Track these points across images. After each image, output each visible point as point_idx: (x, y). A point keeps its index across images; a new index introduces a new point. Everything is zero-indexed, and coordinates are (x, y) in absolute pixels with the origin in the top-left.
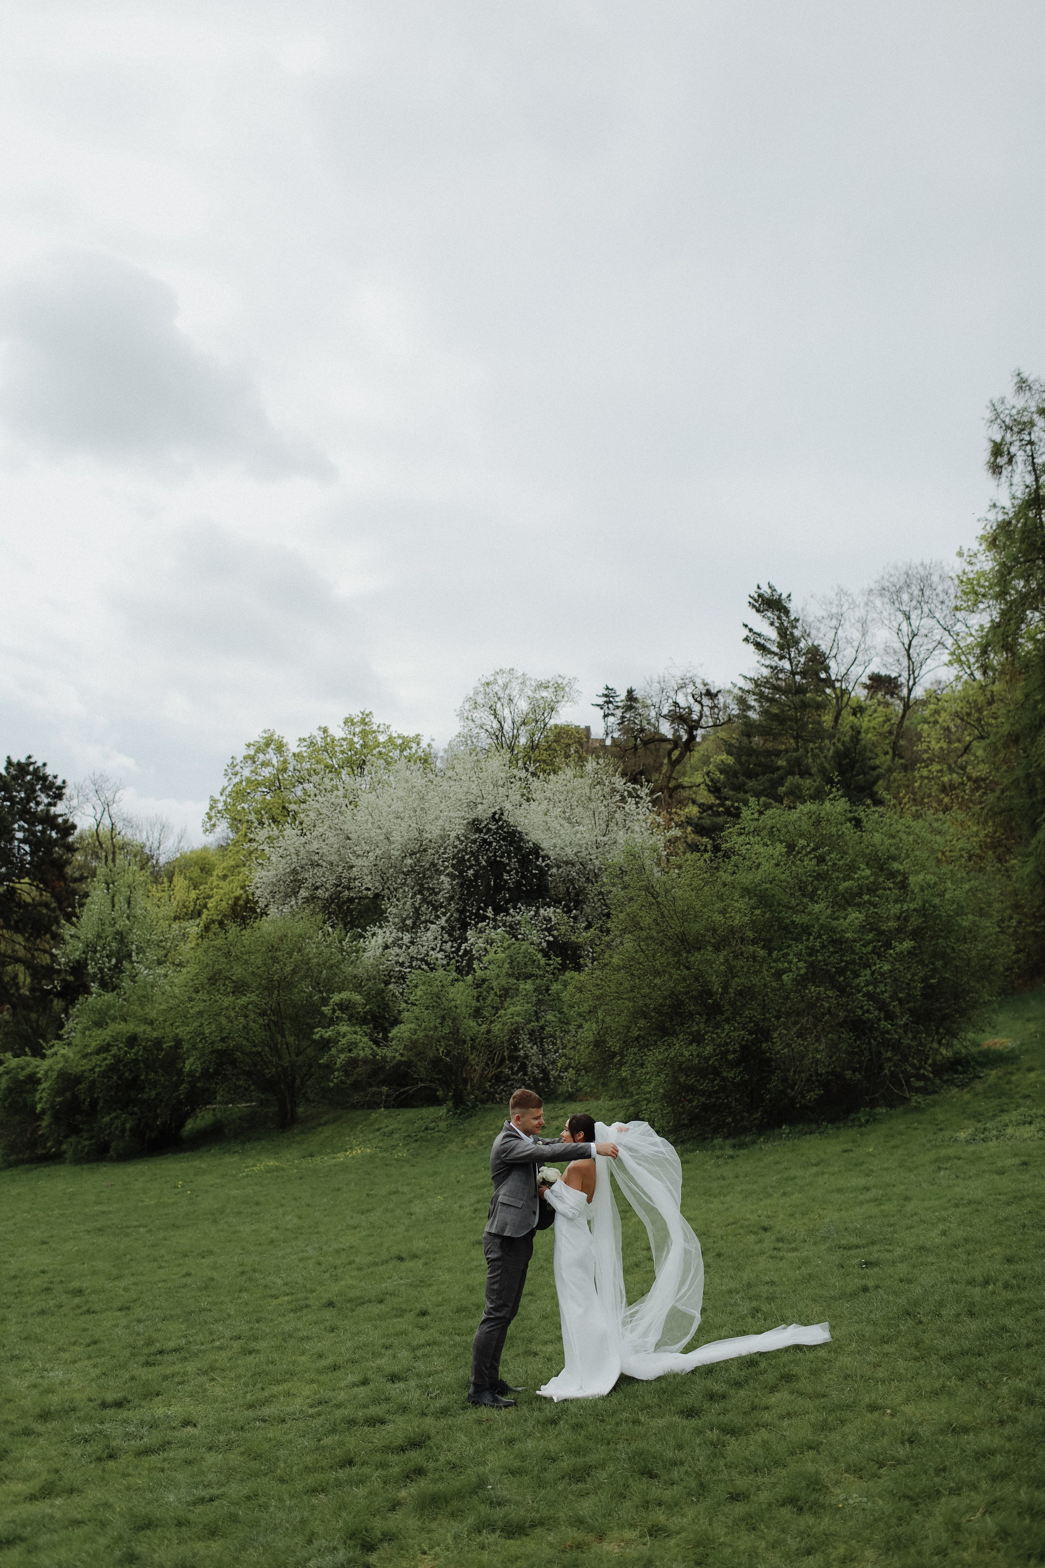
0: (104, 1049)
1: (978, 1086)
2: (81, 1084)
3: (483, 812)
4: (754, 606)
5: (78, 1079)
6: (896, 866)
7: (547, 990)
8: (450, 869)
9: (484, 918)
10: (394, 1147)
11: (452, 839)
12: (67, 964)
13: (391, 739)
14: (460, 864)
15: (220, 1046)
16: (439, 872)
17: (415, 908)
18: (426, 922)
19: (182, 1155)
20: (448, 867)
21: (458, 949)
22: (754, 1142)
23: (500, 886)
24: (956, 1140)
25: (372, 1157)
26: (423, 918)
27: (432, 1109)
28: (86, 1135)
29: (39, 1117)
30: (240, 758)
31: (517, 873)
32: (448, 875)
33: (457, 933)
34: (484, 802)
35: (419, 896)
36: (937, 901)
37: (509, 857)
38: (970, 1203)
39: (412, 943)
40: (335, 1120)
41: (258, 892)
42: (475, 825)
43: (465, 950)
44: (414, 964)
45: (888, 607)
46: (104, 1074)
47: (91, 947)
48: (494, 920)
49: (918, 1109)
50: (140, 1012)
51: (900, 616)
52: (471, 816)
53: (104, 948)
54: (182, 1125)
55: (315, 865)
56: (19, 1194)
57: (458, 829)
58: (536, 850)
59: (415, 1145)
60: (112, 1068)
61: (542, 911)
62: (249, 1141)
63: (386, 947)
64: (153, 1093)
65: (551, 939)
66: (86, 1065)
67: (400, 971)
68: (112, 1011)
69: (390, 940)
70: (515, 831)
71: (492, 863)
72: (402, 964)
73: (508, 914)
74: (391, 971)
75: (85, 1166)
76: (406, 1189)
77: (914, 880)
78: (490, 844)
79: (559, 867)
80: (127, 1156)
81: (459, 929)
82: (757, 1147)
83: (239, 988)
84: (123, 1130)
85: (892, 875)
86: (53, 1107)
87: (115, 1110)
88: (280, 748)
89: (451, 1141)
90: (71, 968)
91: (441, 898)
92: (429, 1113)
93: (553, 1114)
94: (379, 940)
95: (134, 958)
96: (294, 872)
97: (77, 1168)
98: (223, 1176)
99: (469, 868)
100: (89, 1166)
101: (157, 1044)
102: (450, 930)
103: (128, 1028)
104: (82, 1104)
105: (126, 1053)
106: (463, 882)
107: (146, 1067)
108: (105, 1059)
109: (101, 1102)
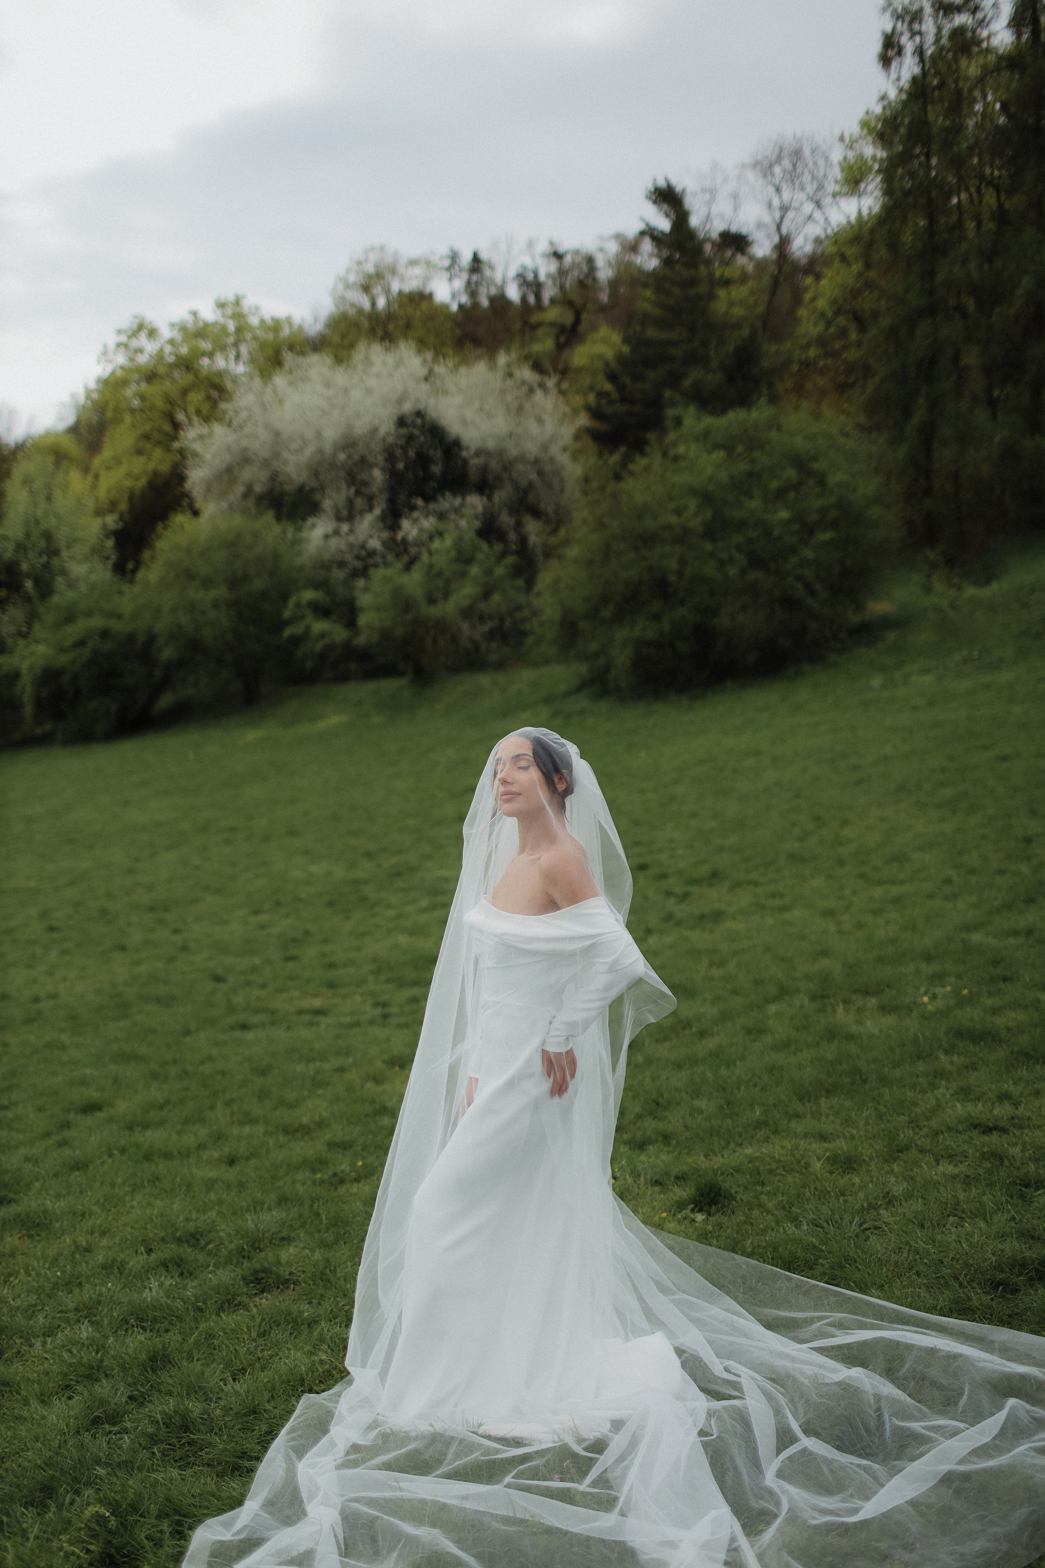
0: (81, 643)
2: (63, 676)
4: (651, 199)
5: (60, 673)
6: (815, 466)
7: (491, 573)
8: (382, 463)
9: (413, 508)
10: (369, 714)
11: (381, 435)
13: (262, 321)
14: (390, 457)
15: (192, 635)
16: (371, 466)
17: (349, 499)
18: (361, 511)
19: (164, 732)
20: (379, 461)
21: (396, 536)
22: (704, 696)
23: (428, 476)
24: (872, 688)
25: (353, 724)
26: (357, 509)
27: (391, 680)
28: (71, 720)
30: (112, 345)
31: (441, 465)
32: (378, 468)
33: (389, 522)
34: (409, 397)
35: (352, 489)
36: (851, 498)
37: (435, 450)
39: (350, 532)
40: (297, 695)
41: (195, 489)
42: (401, 422)
43: (401, 537)
45: (760, 180)
46: (85, 667)
47: (21, 546)
48: (426, 509)
49: (835, 665)
51: (771, 190)
52: (398, 412)
53: (33, 547)
54: (154, 705)
55: (248, 460)
57: (387, 427)
58: (457, 442)
59: (388, 712)
60: (91, 660)
61: (468, 499)
62: (223, 716)
63: (327, 537)
64: (133, 680)
65: (479, 525)
66: (64, 659)
67: (341, 558)
68: (79, 607)
69: (330, 531)
70: (438, 426)
71: (419, 455)
72: (343, 553)
73: (438, 502)
74: (332, 558)
76: (412, 746)
77: (832, 481)
78: (417, 438)
79: (478, 457)
80: (111, 736)
81: (391, 518)
82: (708, 699)
83: (207, 583)
84: (109, 714)
85: (811, 474)
86: (37, 696)
87: (99, 697)
88: (152, 333)
89: (421, 707)
91: (374, 489)
92: (389, 685)
94: (319, 531)
95: (64, 554)
96: (228, 468)
97: (68, 749)
99: (400, 461)
101: (131, 637)
102: (383, 518)
103: (97, 622)
104: (67, 693)
105: (101, 646)
106: (394, 473)
107: (123, 657)
108: (84, 653)
109: (85, 690)
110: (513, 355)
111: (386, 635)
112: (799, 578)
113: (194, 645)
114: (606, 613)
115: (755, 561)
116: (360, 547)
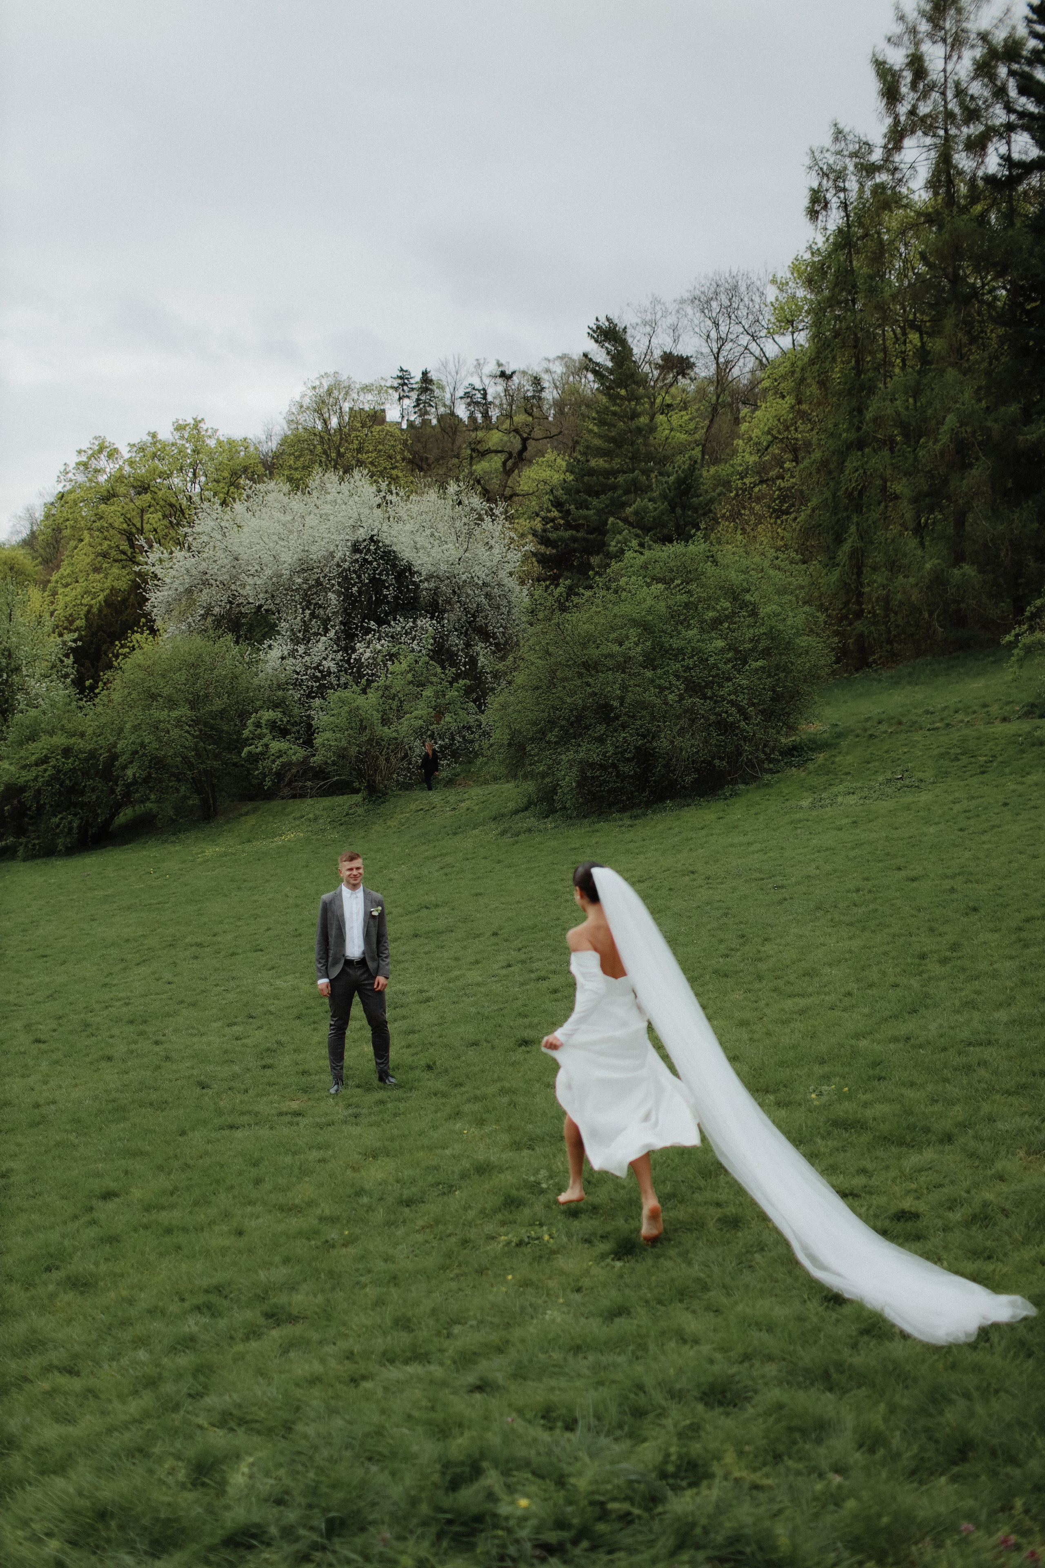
0: (45, 760)
1: (811, 766)
2: (25, 792)
3: (362, 534)
4: (592, 337)
5: (22, 789)
6: (748, 597)
8: (336, 587)
9: (368, 631)
10: (324, 830)
11: (336, 560)
13: (219, 443)
14: (345, 581)
15: (157, 754)
16: (326, 590)
17: (304, 622)
18: (316, 634)
19: (127, 847)
20: (333, 585)
21: (350, 658)
22: (645, 815)
23: (382, 601)
24: (801, 808)
25: (307, 840)
26: (312, 632)
27: (345, 797)
28: (33, 835)
30: (72, 465)
31: (394, 589)
32: (334, 592)
33: (343, 644)
34: (363, 524)
35: (307, 611)
36: (781, 627)
37: (387, 575)
38: (827, 849)
39: (306, 653)
40: (255, 810)
42: (356, 547)
43: (355, 659)
44: (309, 672)
45: (698, 314)
46: (48, 783)
48: (379, 631)
49: (768, 785)
51: (709, 323)
52: (353, 538)
54: (112, 821)
55: (206, 583)
57: (343, 552)
58: (409, 568)
59: (343, 828)
60: (53, 778)
61: (419, 622)
63: (283, 658)
64: (94, 797)
66: (27, 776)
67: (297, 679)
69: (286, 653)
70: (390, 551)
71: (372, 580)
72: (298, 674)
73: (390, 625)
74: (288, 679)
75: (37, 861)
77: (763, 611)
78: (371, 563)
79: (429, 582)
80: (71, 851)
81: (345, 640)
82: (649, 817)
83: (172, 703)
84: (71, 829)
85: (744, 605)
87: (60, 813)
88: (113, 454)
89: (375, 823)
91: (330, 612)
92: (343, 801)
93: (459, 798)
94: (276, 653)
95: (24, 673)
96: (188, 591)
97: (28, 864)
99: (353, 586)
100: (41, 860)
101: (93, 755)
102: (337, 641)
103: (60, 740)
104: (29, 809)
105: (63, 763)
106: (348, 596)
107: (83, 774)
108: (45, 770)
109: (47, 806)
110: (461, 484)
111: (342, 755)
112: (732, 703)
113: (158, 763)
114: (551, 737)
115: (693, 688)
116: (315, 668)
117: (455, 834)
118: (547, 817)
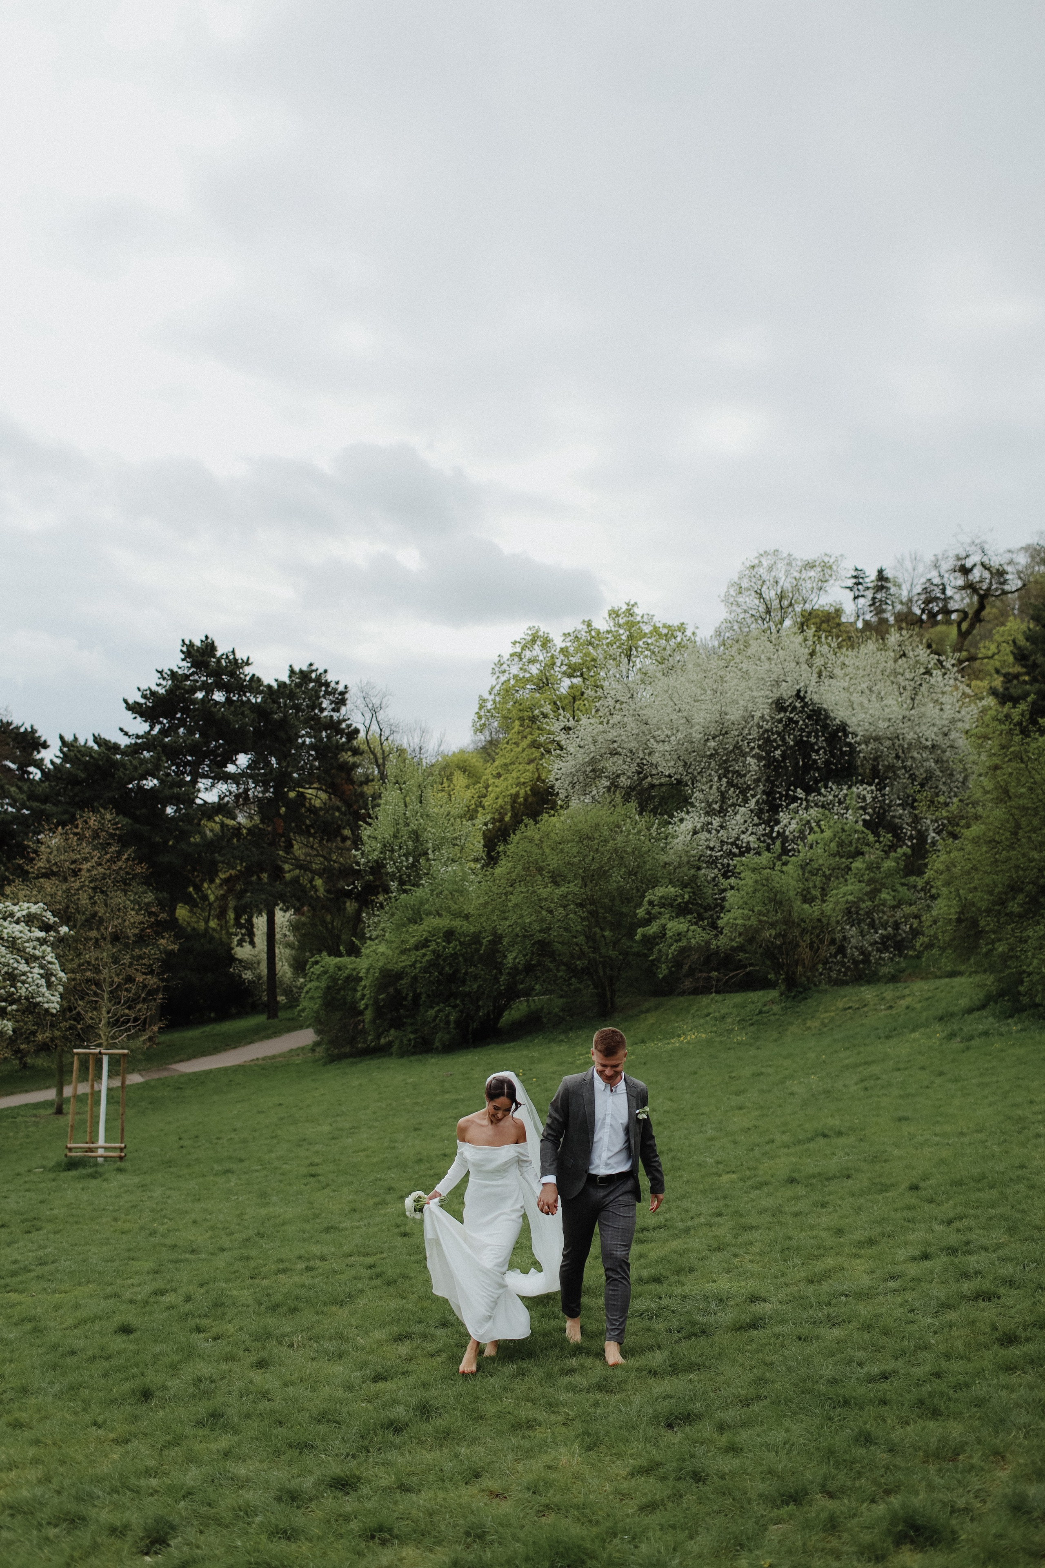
0: (425, 943)
2: (402, 979)
3: (786, 691)
5: (399, 975)
7: (878, 868)
8: (757, 750)
9: (795, 799)
10: (731, 1031)
11: (756, 720)
12: (365, 864)
13: (656, 629)
14: (767, 743)
15: (540, 936)
16: (744, 755)
17: (721, 792)
18: (734, 805)
19: (507, 1045)
20: (753, 748)
21: (772, 831)
23: (810, 766)
25: (710, 1043)
26: (729, 803)
27: (761, 993)
28: (409, 1029)
29: (361, 1013)
30: (506, 656)
31: (825, 753)
32: (753, 757)
33: (766, 816)
34: (788, 679)
35: (725, 780)
37: (817, 737)
39: (722, 827)
40: (657, 1008)
41: (558, 784)
42: (779, 705)
43: (778, 832)
44: (725, 848)
46: (425, 970)
47: (387, 847)
48: (807, 801)
50: (454, 907)
52: (776, 695)
53: (400, 848)
54: (500, 1015)
55: (614, 753)
56: (360, 1085)
57: (763, 709)
58: (843, 727)
59: (753, 1029)
60: (432, 964)
61: (855, 789)
62: (571, 1029)
63: (695, 832)
64: (475, 986)
65: (867, 817)
66: (405, 961)
67: (711, 856)
68: (426, 906)
69: (699, 826)
70: (820, 709)
71: (799, 742)
72: (712, 849)
73: (820, 794)
74: (701, 856)
75: (412, 1058)
76: (769, 1070)
78: (797, 722)
79: (867, 743)
80: (450, 1048)
81: (768, 811)
83: (557, 878)
84: (448, 1023)
86: (376, 1002)
87: (438, 1004)
88: (546, 643)
89: (792, 1024)
90: (371, 868)
91: (749, 779)
92: (757, 998)
93: (898, 994)
94: (688, 825)
95: (431, 856)
96: (593, 761)
97: (404, 1060)
98: (561, 1064)
99: (776, 749)
100: (416, 1057)
101: (476, 938)
102: (759, 813)
103: (444, 922)
104: (405, 999)
105: (444, 948)
106: (771, 763)
107: (465, 960)
108: (424, 955)
109: (424, 996)
110: (904, 632)
111: (751, 936)
113: (544, 948)
116: (732, 844)
117: (888, 1037)
118: (1012, 1016)
